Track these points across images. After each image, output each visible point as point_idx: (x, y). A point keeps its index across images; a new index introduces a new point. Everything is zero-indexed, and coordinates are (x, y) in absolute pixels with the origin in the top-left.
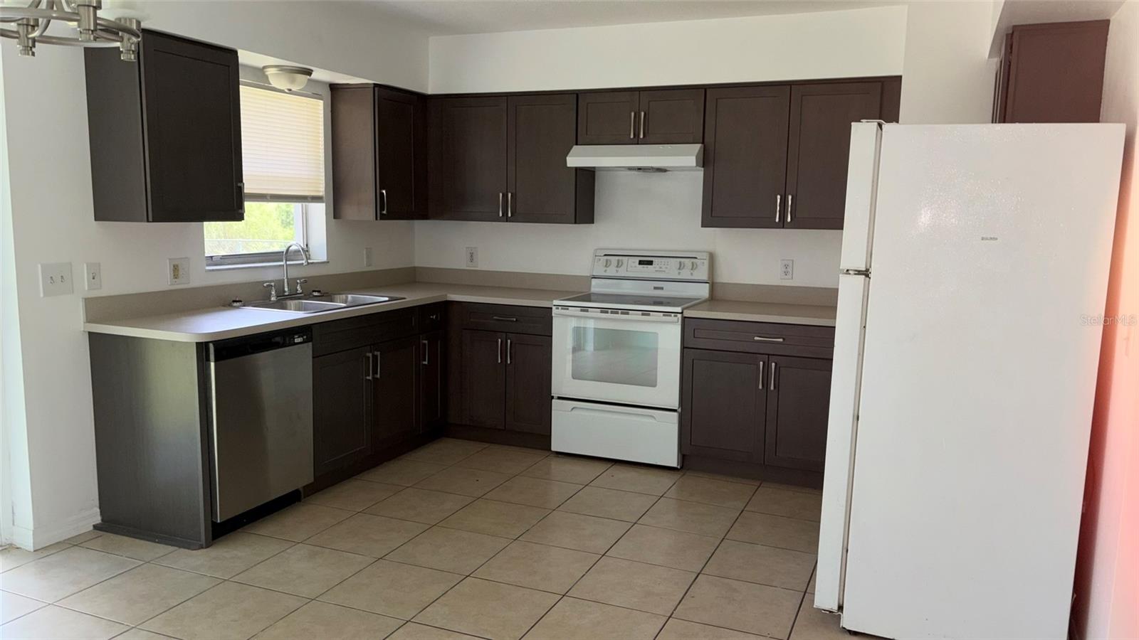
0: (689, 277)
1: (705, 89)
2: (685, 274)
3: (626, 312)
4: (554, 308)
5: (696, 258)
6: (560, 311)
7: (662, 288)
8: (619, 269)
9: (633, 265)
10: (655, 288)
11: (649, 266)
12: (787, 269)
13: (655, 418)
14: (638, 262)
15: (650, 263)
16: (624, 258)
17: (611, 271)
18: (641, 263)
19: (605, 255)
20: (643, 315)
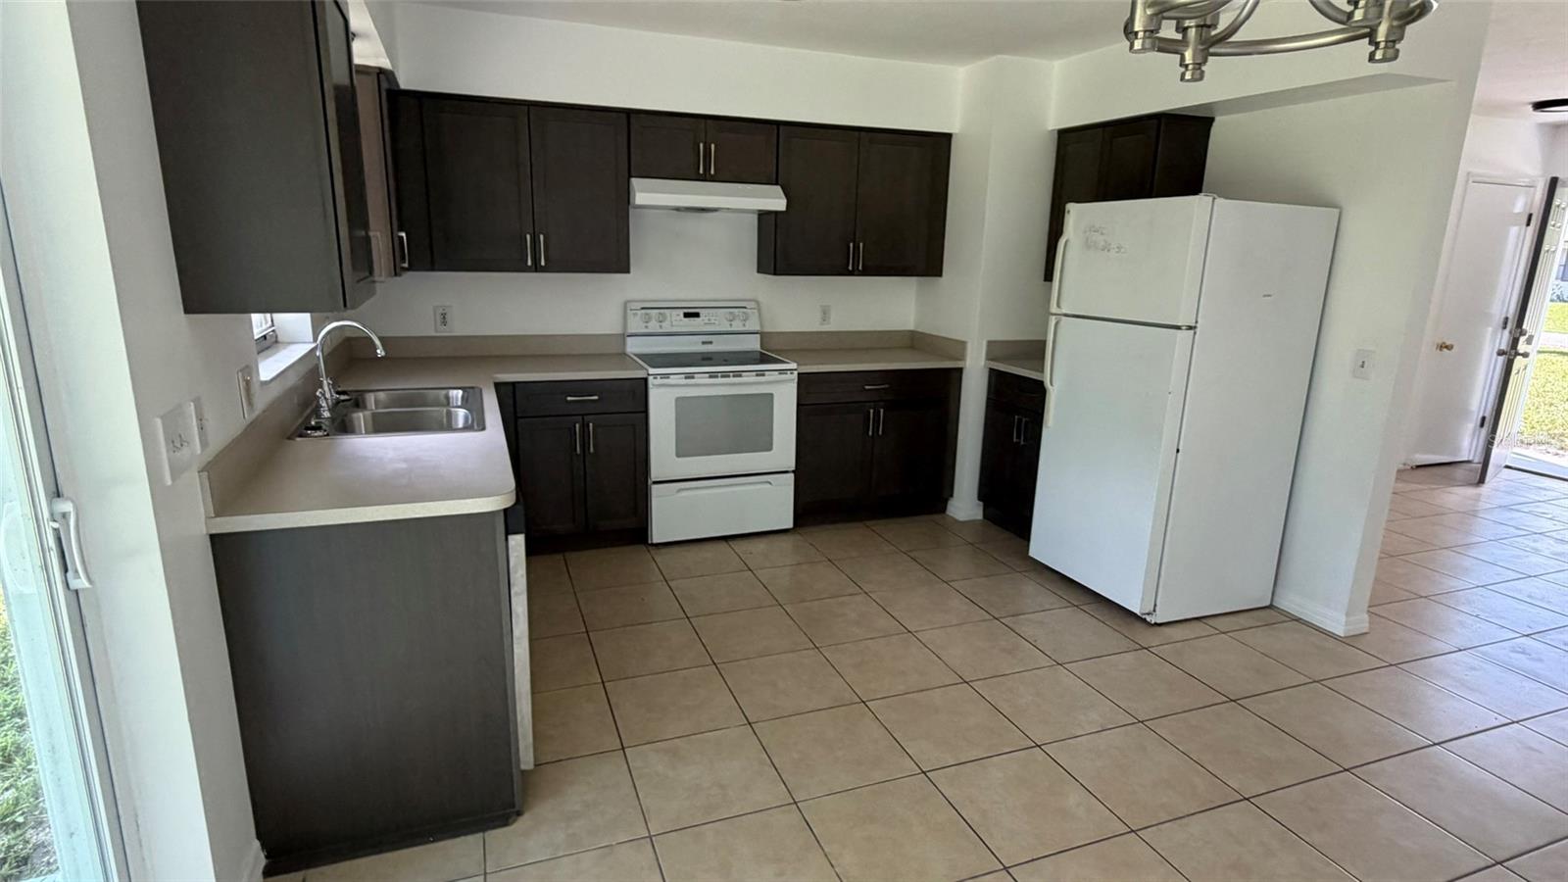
0: (742, 329)
1: (778, 124)
2: (737, 326)
3: (738, 374)
4: (651, 378)
5: (745, 308)
6: (659, 381)
7: (711, 343)
8: (663, 324)
9: (678, 318)
10: (704, 343)
11: (696, 319)
12: (825, 314)
13: (770, 483)
14: (682, 315)
15: (697, 315)
16: (666, 311)
17: (654, 327)
18: (687, 315)
19: (643, 308)
20: (757, 375)
